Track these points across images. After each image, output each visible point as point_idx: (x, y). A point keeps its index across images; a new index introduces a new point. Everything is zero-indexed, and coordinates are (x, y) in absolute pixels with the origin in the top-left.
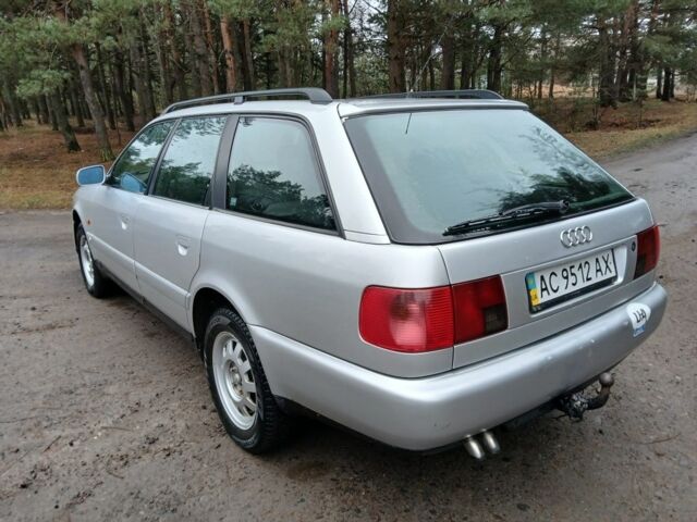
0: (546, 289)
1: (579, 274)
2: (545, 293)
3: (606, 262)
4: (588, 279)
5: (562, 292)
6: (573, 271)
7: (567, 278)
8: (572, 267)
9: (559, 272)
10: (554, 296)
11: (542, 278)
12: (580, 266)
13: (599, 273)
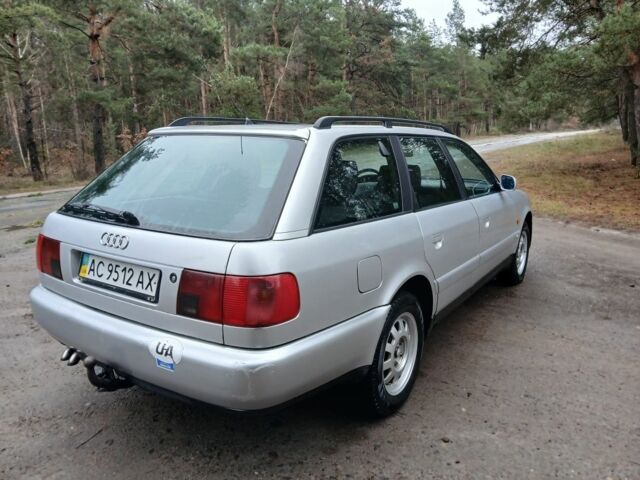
0: (93, 270)
1: (121, 275)
2: (92, 272)
3: (151, 280)
4: (128, 284)
5: (102, 280)
6: (118, 269)
7: (111, 271)
8: (117, 266)
9: (107, 263)
10: (96, 278)
11: (93, 261)
12: (125, 269)
13: (140, 285)
